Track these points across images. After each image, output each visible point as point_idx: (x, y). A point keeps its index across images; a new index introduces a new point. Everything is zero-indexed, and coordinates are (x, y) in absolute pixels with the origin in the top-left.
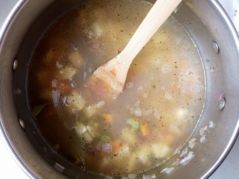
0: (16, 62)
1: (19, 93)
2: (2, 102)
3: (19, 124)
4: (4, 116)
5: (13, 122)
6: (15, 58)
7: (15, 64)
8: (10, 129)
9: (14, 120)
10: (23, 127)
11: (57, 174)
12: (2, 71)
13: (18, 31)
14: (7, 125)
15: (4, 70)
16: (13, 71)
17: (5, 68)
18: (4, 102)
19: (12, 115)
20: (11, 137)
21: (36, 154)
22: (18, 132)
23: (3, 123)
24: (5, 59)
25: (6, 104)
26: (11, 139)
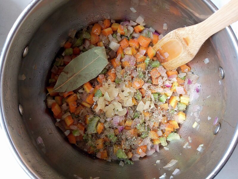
0: (27, 49)
1: (24, 80)
2: (6, 86)
3: (18, 110)
4: (6, 100)
5: (13, 107)
6: (27, 46)
7: (25, 51)
8: (9, 113)
9: (14, 105)
10: (21, 113)
11: (45, 165)
12: (12, 57)
13: (35, 20)
14: (6, 109)
15: (14, 56)
16: (23, 57)
17: (16, 53)
18: (9, 86)
19: (13, 100)
20: (8, 122)
21: (28, 142)
22: (16, 118)
23: (3, 107)
24: (17, 45)
25: (10, 89)
26: (9, 123)
